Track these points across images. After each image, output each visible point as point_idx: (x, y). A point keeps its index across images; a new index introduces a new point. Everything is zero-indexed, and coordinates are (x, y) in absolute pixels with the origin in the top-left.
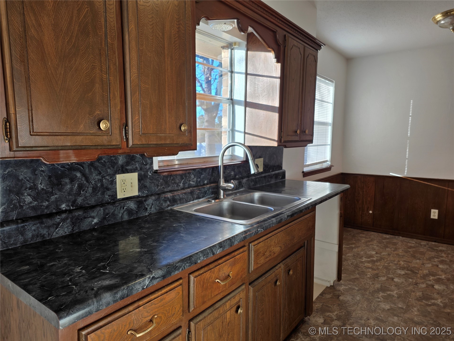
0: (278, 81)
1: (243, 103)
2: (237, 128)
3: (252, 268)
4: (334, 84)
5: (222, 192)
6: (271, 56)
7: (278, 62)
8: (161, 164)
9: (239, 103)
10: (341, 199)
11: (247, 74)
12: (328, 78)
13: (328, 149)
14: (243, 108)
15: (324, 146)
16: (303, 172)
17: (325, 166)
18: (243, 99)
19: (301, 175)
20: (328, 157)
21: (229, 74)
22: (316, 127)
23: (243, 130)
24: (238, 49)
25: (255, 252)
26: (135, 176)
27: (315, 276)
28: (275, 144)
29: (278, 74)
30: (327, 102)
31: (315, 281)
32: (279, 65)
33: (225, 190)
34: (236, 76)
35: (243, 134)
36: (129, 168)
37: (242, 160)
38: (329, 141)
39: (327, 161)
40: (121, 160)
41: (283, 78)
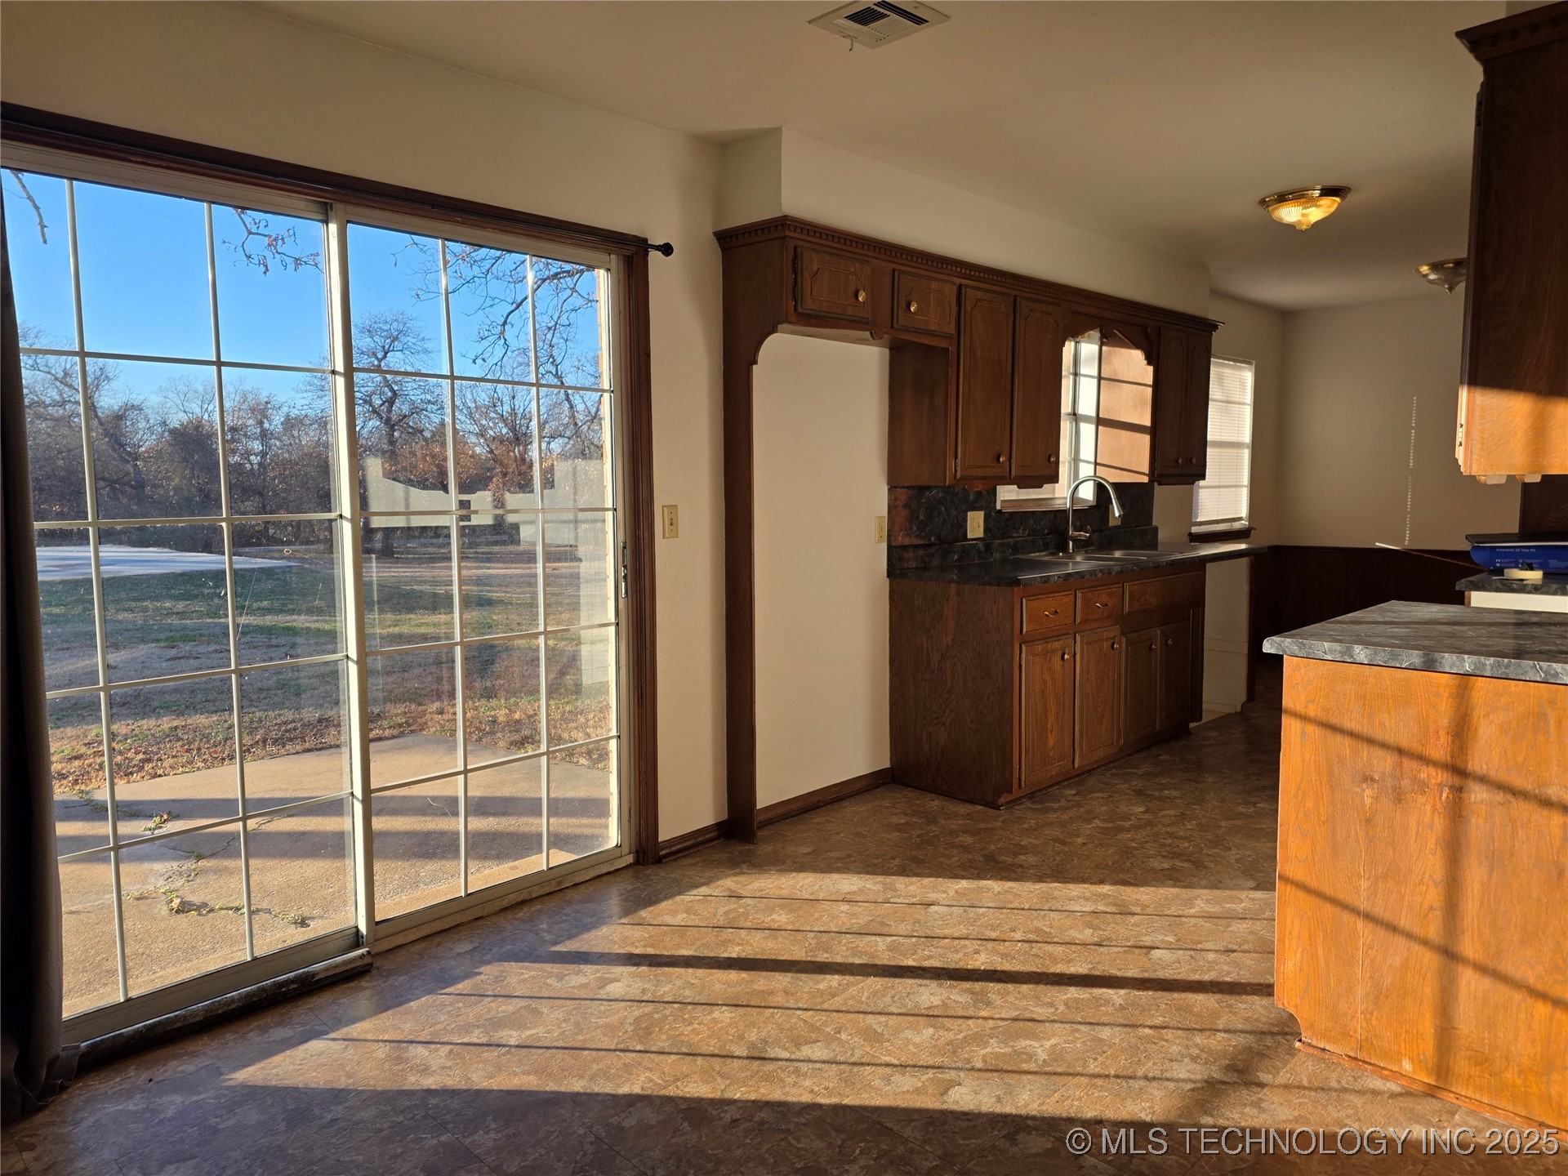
0: (1149, 390)
1: (1095, 420)
2: (1083, 456)
3: (1126, 610)
4: (1253, 367)
5: (1071, 543)
6: (1137, 355)
7: (1149, 363)
8: (1005, 505)
9: (1087, 419)
10: (1253, 568)
11: (1100, 378)
12: (1238, 357)
13: (1245, 494)
14: (1093, 427)
15: (1234, 489)
16: (1190, 534)
17: (1237, 525)
18: (1093, 414)
19: (1187, 539)
20: (1243, 511)
21: (1071, 377)
22: (1211, 452)
23: (1092, 459)
24: (1086, 342)
25: (1130, 593)
26: (982, 514)
27: (1204, 699)
28: (1145, 479)
29: (1149, 379)
30: (1240, 403)
31: (1204, 706)
32: (1151, 368)
33: (1075, 541)
34: (1083, 381)
35: (1093, 466)
36: (977, 505)
37: (1091, 504)
38: (1246, 480)
39: (1240, 519)
40: (972, 497)
41: (1157, 386)
